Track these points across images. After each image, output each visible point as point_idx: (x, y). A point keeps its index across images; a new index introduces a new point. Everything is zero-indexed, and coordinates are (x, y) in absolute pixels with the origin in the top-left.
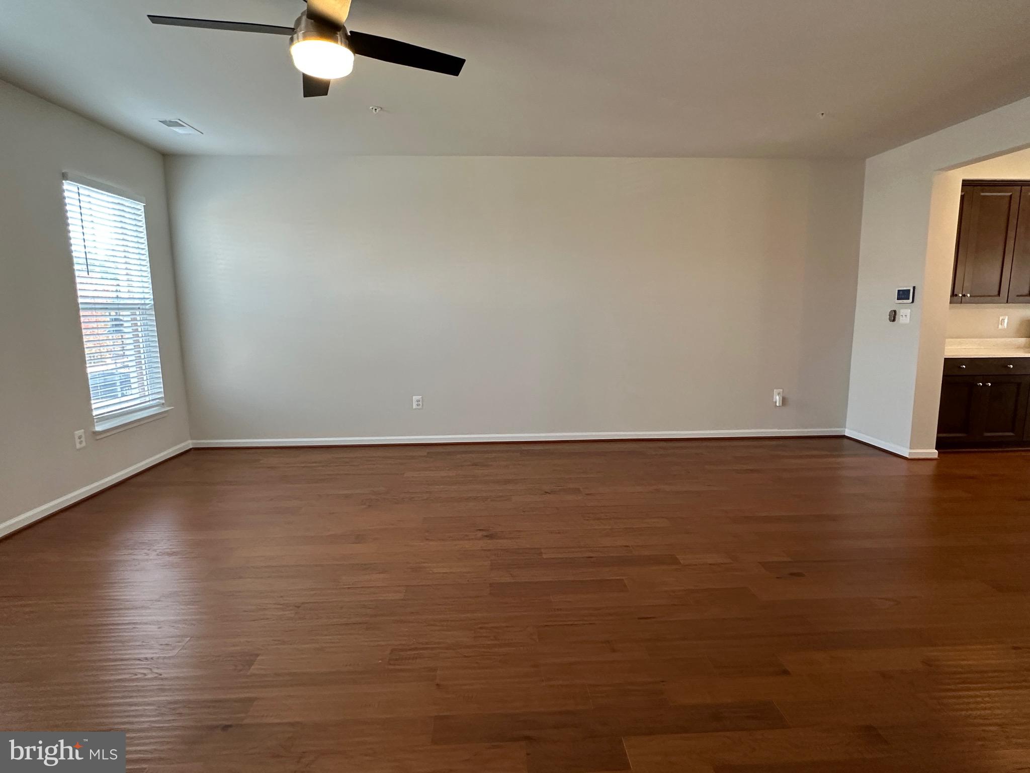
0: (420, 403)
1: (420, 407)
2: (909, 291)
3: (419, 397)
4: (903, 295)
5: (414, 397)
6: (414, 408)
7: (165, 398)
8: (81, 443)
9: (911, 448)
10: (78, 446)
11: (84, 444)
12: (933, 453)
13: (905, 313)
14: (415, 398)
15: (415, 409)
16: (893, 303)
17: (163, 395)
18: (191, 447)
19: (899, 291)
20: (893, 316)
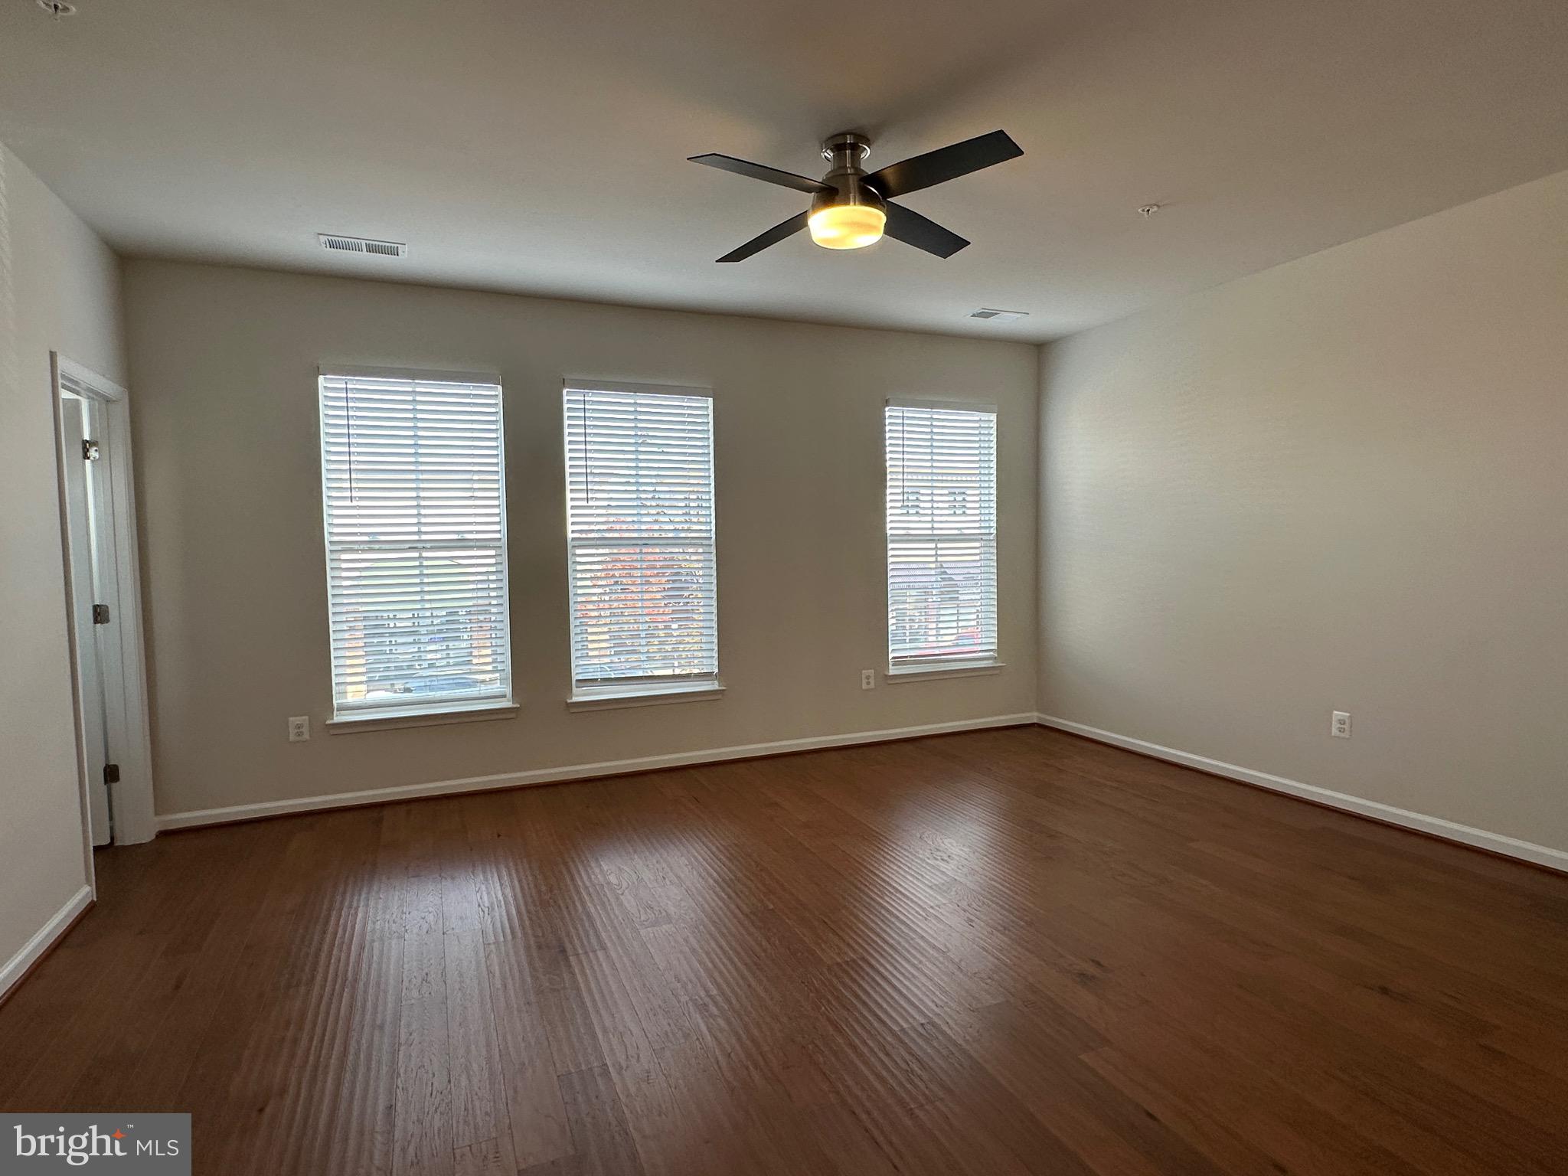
0: (1347, 726)
1: (1346, 735)
7: (998, 651)
8: (868, 683)
10: (864, 686)
11: (872, 685)
14: (1337, 714)
17: (995, 647)
18: (1035, 721)
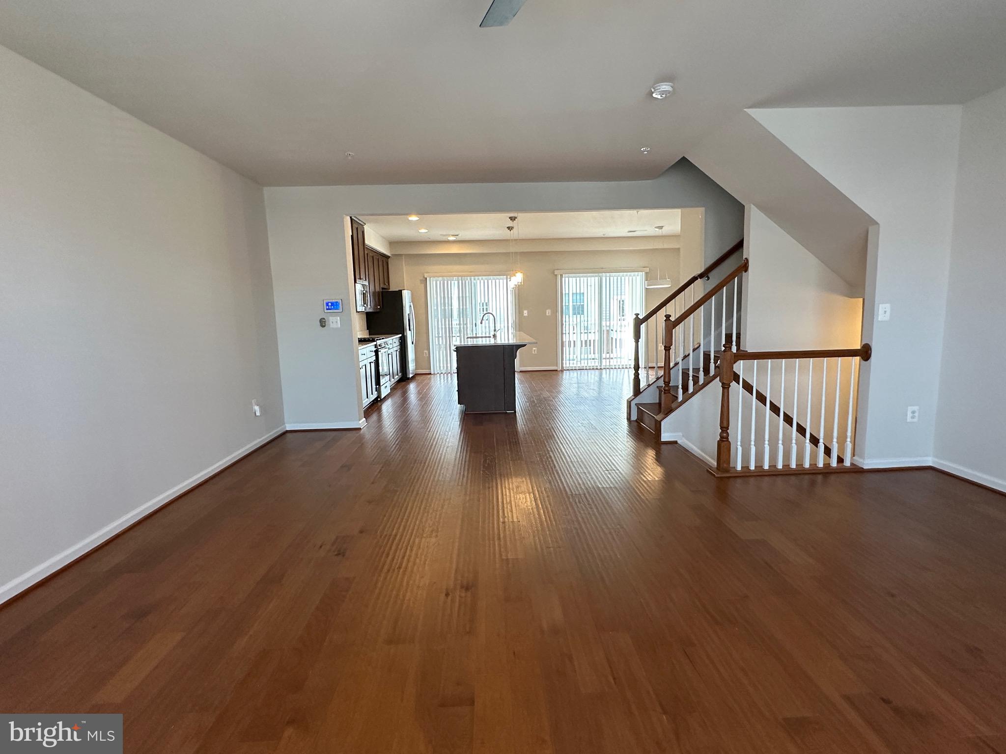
4: (333, 306)
9: (360, 420)
12: (364, 420)
13: (335, 321)
16: (322, 312)
19: (327, 303)
20: (323, 323)
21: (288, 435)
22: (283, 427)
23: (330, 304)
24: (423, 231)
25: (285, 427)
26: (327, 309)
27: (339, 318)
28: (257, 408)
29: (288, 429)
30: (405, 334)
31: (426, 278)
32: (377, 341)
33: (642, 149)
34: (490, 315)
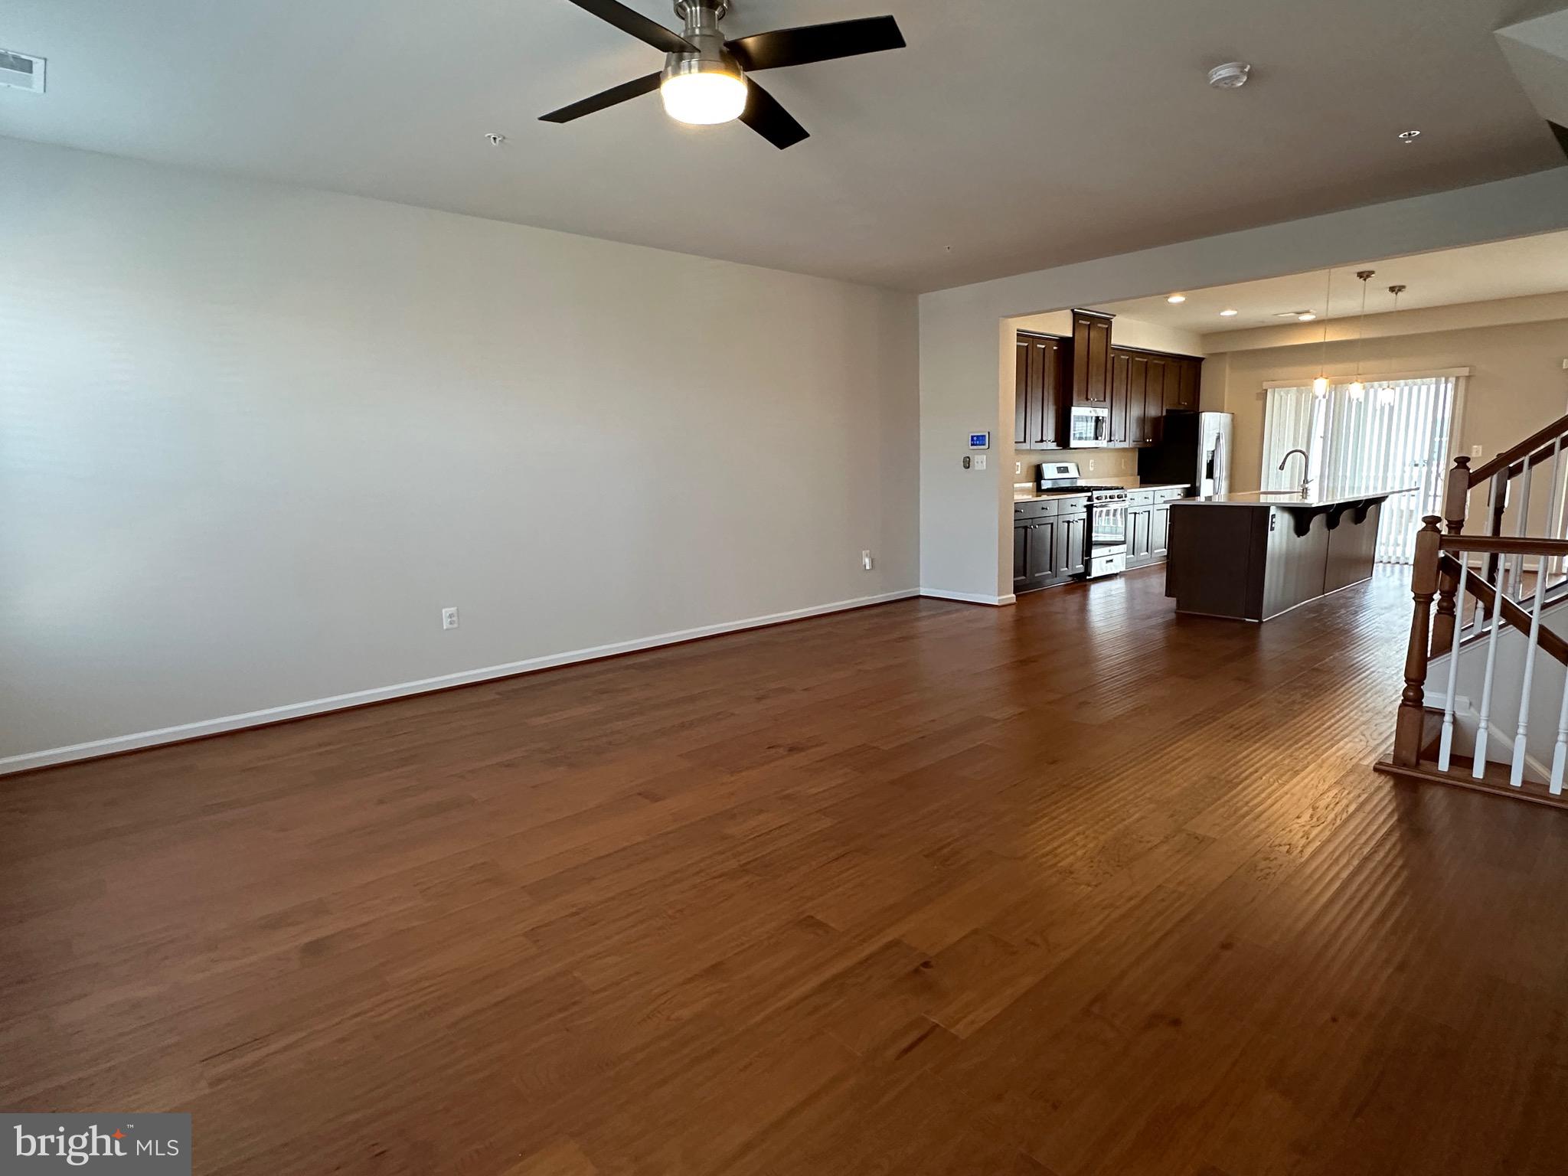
0: (455, 619)
1: (456, 625)
2: (984, 436)
3: (453, 610)
4: (978, 440)
5: (444, 611)
6: (445, 628)
9: (999, 595)
12: (1011, 597)
13: (980, 461)
14: (446, 612)
15: (447, 629)
16: (967, 449)
19: (972, 437)
20: (967, 463)
21: (922, 601)
22: (917, 589)
23: (975, 438)
24: (1229, 313)
25: (919, 591)
26: (972, 445)
27: (985, 457)
28: (867, 561)
29: (921, 594)
30: (1197, 484)
31: (1266, 390)
32: (1094, 492)
33: (1401, 136)
34: (1299, 453)
